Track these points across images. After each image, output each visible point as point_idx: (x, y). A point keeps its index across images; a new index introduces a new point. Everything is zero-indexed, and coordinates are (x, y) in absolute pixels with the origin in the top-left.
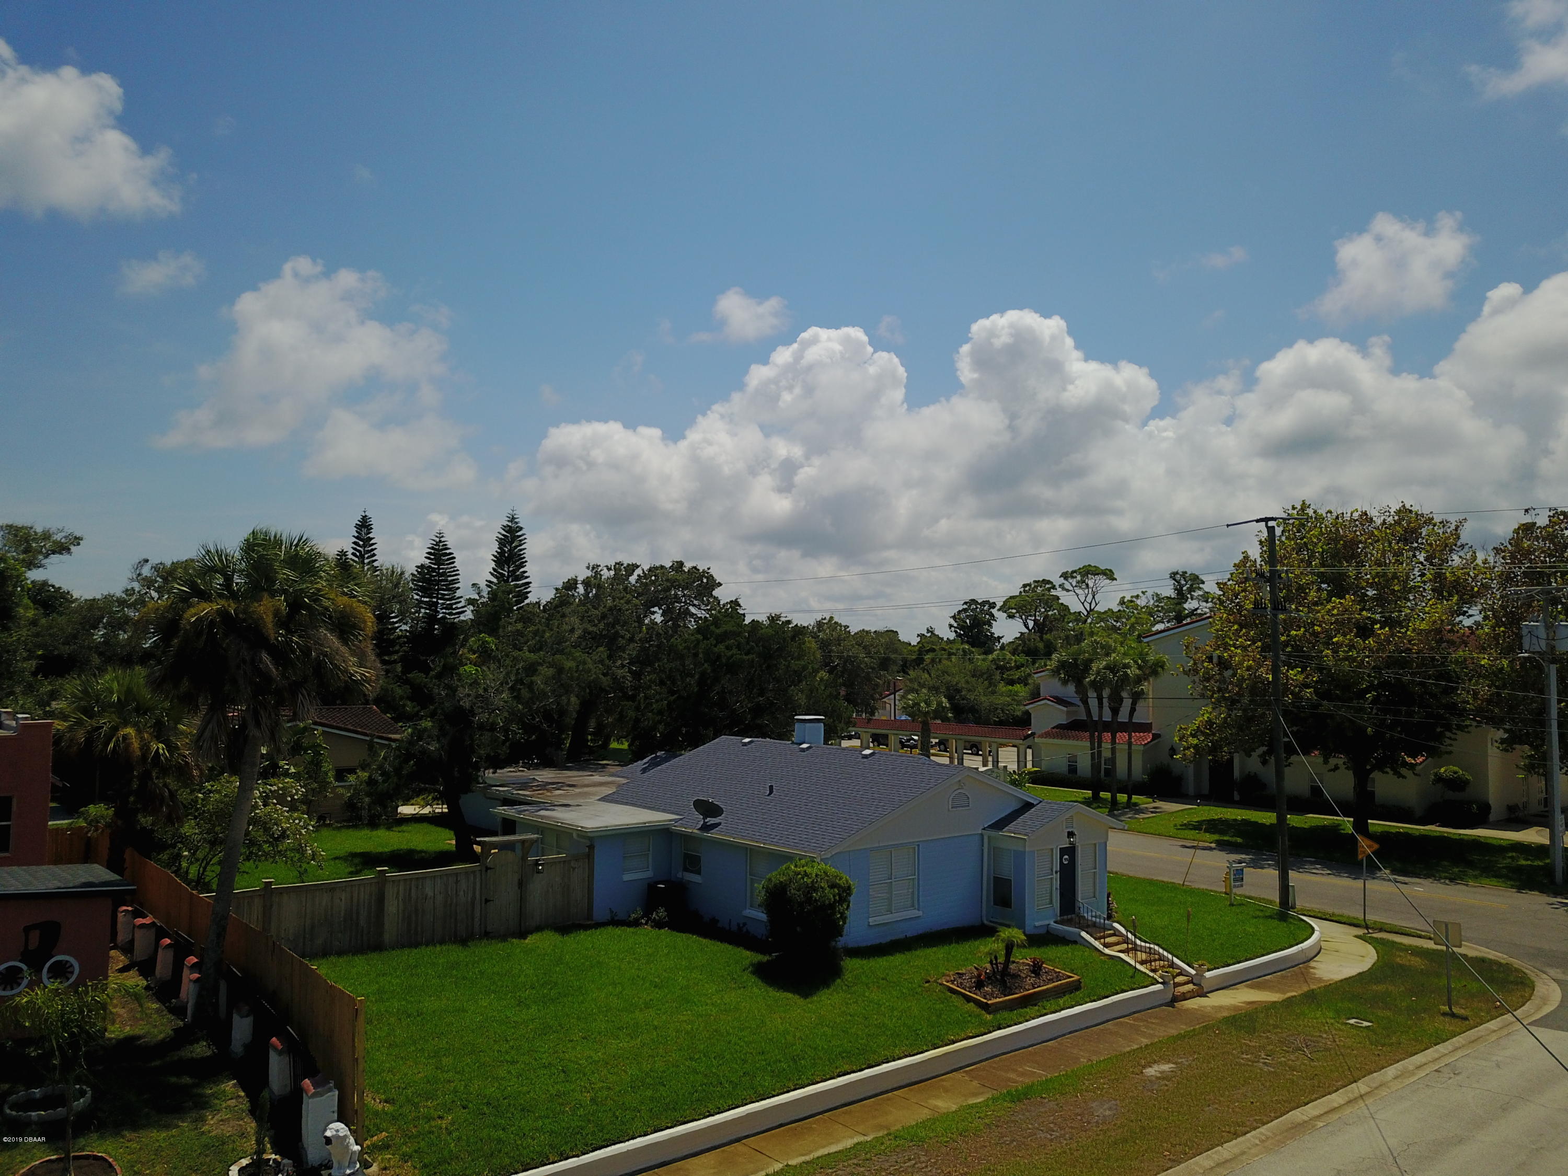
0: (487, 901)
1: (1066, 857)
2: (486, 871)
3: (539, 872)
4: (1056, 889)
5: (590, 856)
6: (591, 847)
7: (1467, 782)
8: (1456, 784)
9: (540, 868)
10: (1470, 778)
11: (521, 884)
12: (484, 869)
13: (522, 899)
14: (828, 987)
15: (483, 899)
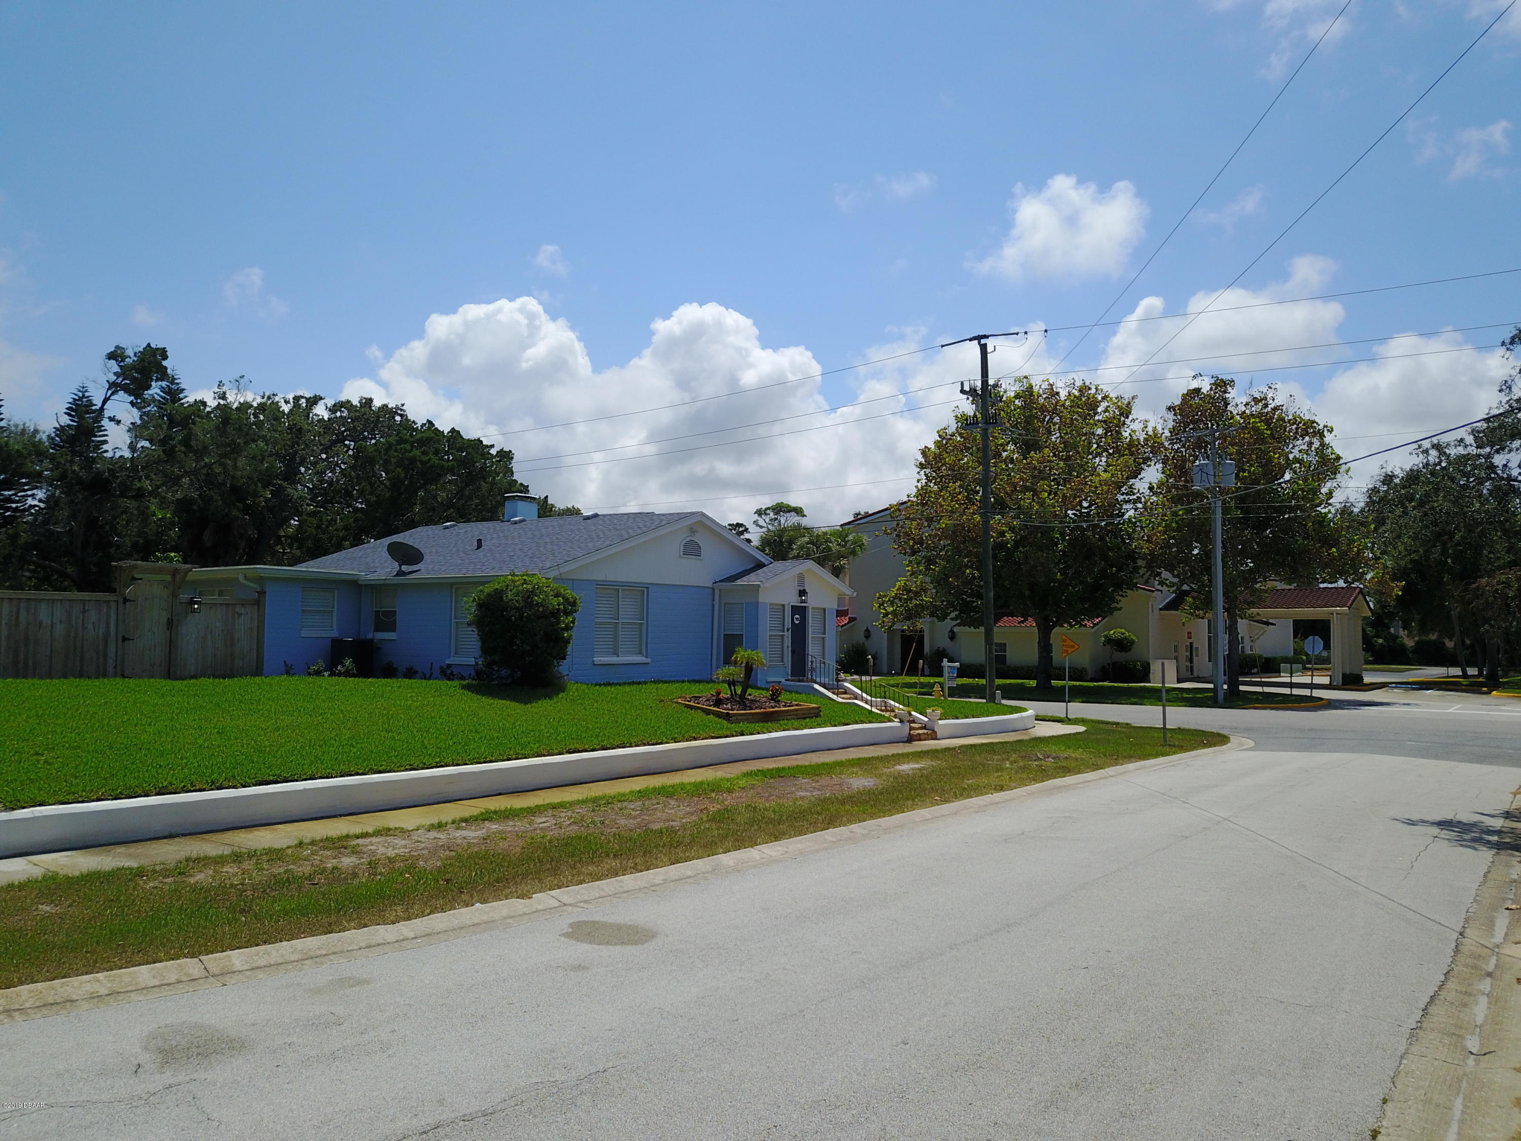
0: (124, 639)
1: (797, 616)
2: (124, 603)
3: (194, 611)
4: (788, 647)
5: (259, 602)
6: (262, 593)
7: (1132, 642)
8: (1122, 645)
9: (196, 606)
10: (1134, 638)
11: (170, 624)
12: (121, 601)
13: (172, 644)
14: (551, 698)
15: (120, 638)
